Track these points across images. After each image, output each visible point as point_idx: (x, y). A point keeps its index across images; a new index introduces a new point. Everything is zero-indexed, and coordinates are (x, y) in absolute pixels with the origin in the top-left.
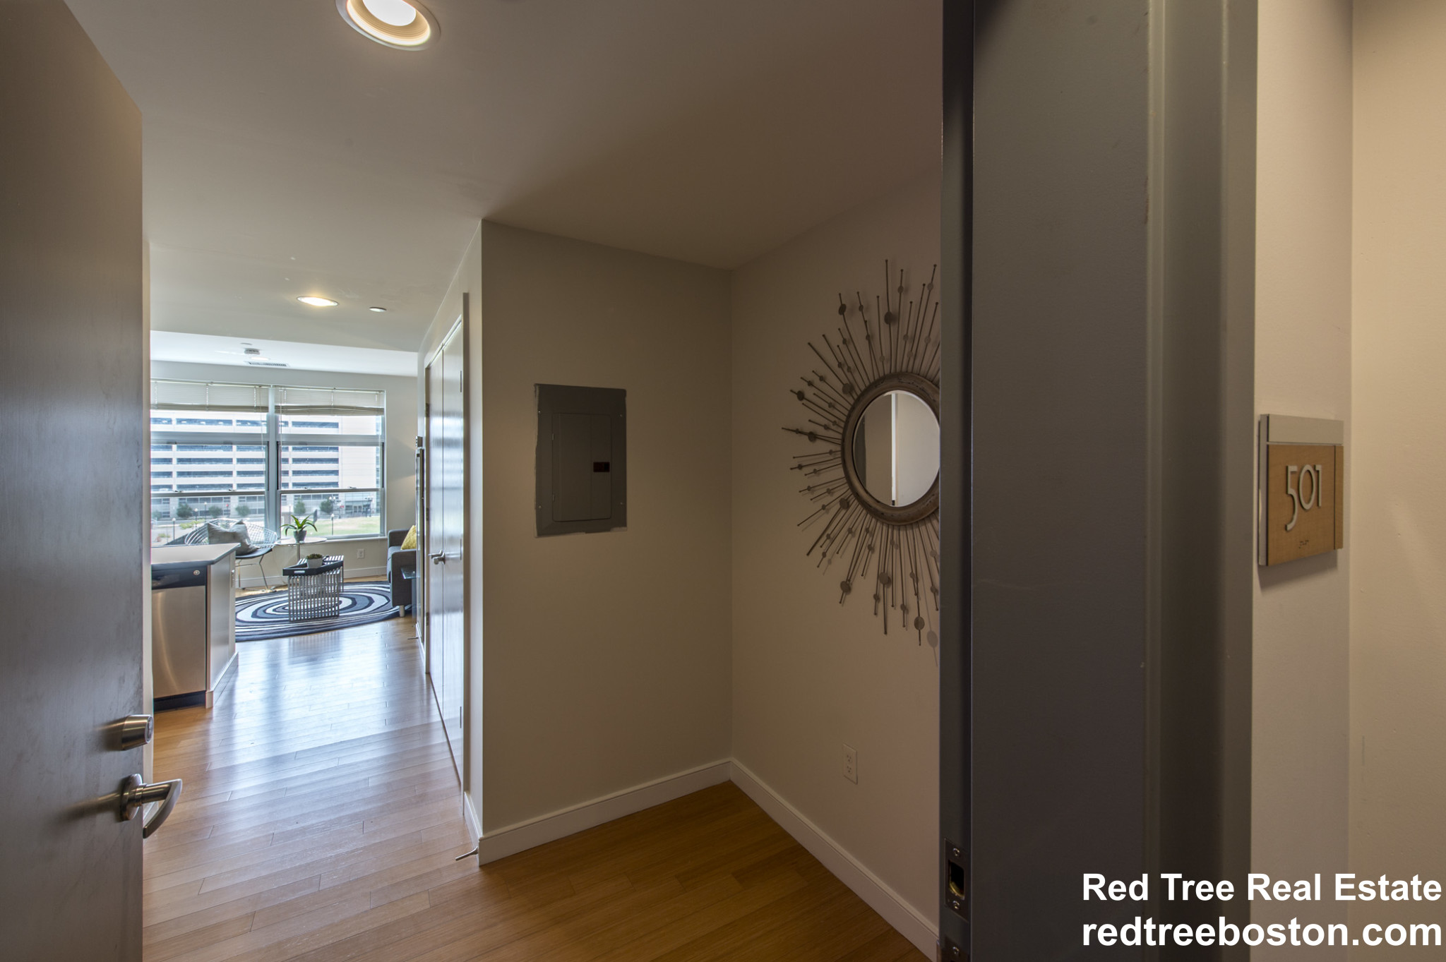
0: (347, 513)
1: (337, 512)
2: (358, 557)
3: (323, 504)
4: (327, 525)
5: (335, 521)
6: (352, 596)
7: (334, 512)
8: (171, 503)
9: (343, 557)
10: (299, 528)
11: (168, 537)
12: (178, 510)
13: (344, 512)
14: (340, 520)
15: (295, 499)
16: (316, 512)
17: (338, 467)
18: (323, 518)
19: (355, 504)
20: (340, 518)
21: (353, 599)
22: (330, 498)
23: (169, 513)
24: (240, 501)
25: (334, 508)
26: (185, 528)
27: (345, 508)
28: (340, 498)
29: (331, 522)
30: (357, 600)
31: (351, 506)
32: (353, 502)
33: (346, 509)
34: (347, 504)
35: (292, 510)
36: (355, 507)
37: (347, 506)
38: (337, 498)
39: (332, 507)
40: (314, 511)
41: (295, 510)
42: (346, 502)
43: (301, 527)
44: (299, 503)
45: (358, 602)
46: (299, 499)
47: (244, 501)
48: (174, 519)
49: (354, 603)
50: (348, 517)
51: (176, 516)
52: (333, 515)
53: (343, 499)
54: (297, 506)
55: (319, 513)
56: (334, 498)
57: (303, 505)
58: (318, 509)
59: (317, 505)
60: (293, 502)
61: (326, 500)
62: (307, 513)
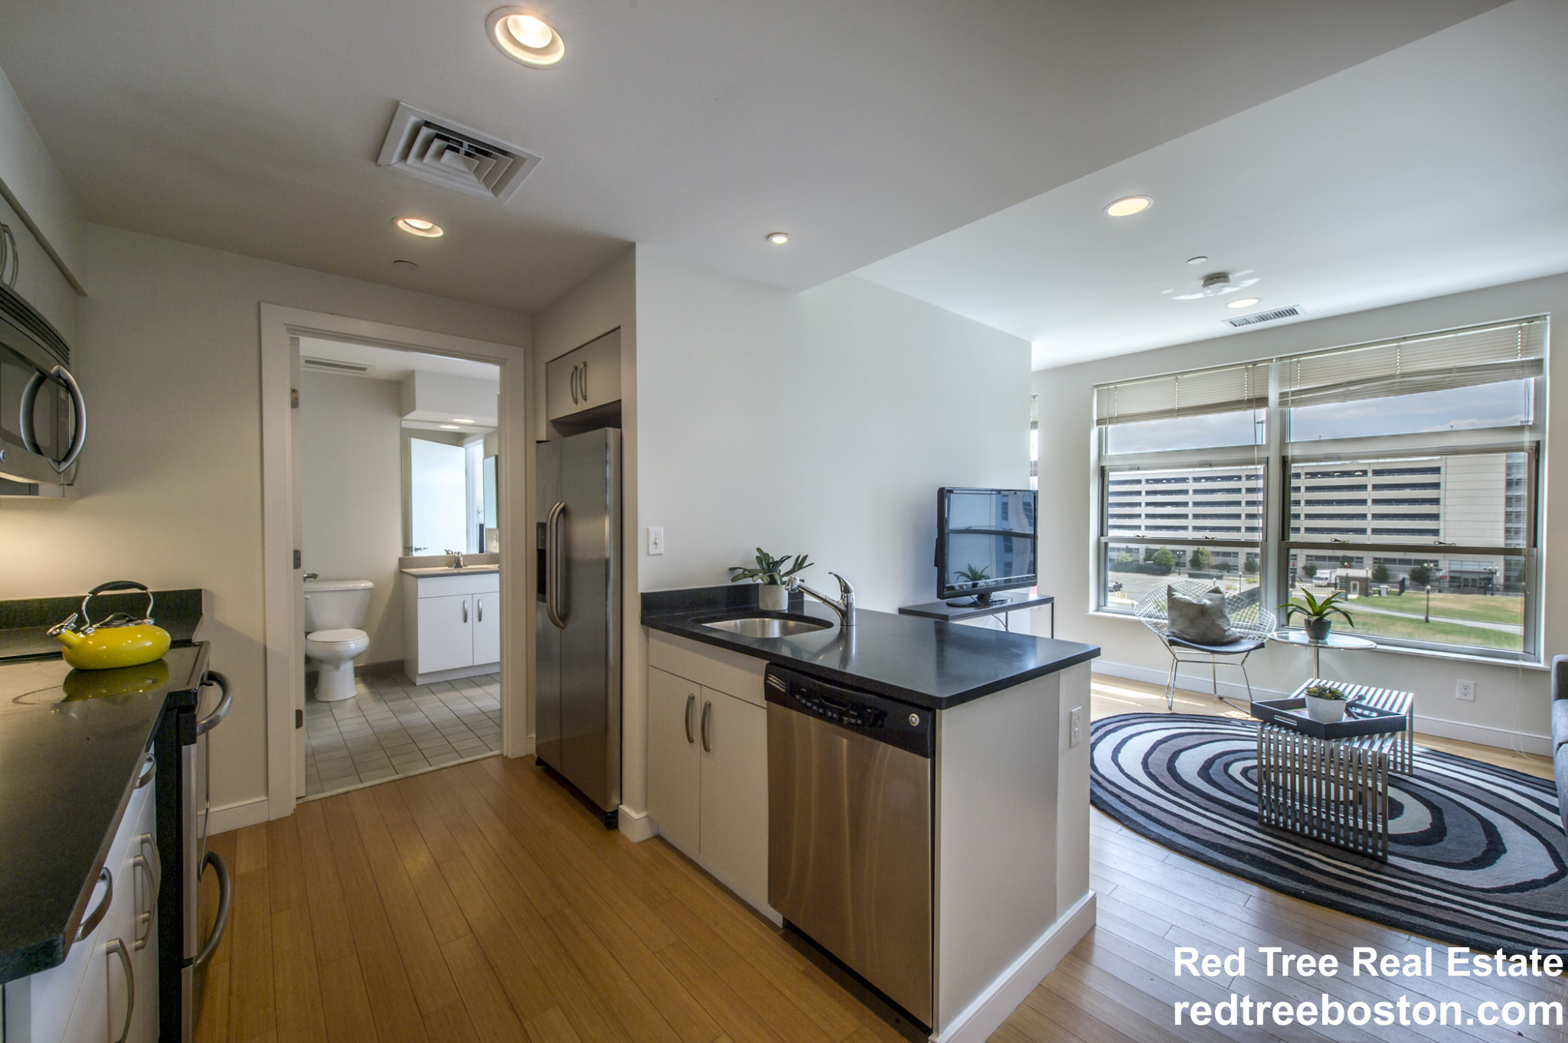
0: (1451, 586)
1: (1437, 584)
2: (1458, 695)
3: (1413, 571)
4: (1420, 599)
5: (1431, 596)
6: (1433, 799)
7: (1431, 583)
8: (1239, 556)
9: (1411, 695)
10: (1316, 614)
11: (1235, 589)
12: (1246, 564)
13: (1447, 585)
14: (1441, 595)
15: (1375, 563)
16: (1404, 579)
17: (1439, 525)
18: (1414, 588)
19: (1465, 576)
20: (1440, 591)
21: (1435, 810)
22: (1426, 565)
23: (1237, 566)
24: (1307, 560)
25: (1431, 578)
26: (1251, 583)
27: (1448, 578)
28: (1441, 565)
29: (1425, 596)
30: (1447, 820)
31: (1459, 578)
32: (1462, 572)
33: (1450, 582)
34: (1452, 575)
35: (1370, 575)
36: (1466, 580)
37: (1451, 577)
38: (1436, 565)
39: (1428, 577)
40: (1400, 579)
41: (1373, 574)
42: (1451, 571)
43: (1320, 614)
44: (1379, 567)
45: (1451, 831)
46: (1380, 563)
47: (1312, 560)
48: (1240, 573)
49: (1437, 832)
50: (1454, 592)
51: (1244, 570)
52: (1428, 587)
53: (1447, 565)
54: (1377, 571)
55: (1407, 583)
56: (1432, 565)
57: (1385, 570)
58: (1407, 576)
59: (1405, 571)
60: (1371, 566)
61: (1419, 567)
62: (1390, 580)
